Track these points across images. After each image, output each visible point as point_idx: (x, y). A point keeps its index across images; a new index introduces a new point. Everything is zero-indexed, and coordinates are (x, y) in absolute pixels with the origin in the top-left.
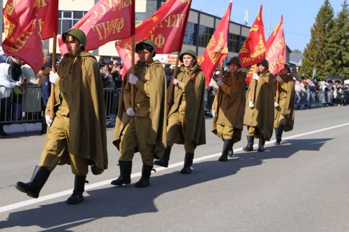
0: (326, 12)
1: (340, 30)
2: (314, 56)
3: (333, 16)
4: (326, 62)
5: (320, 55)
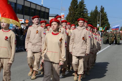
0: (75, 1)
1: (81, 9)
2: (71, 20)
3: (78, 3)
4: (75, 22)
5: (73, 19)
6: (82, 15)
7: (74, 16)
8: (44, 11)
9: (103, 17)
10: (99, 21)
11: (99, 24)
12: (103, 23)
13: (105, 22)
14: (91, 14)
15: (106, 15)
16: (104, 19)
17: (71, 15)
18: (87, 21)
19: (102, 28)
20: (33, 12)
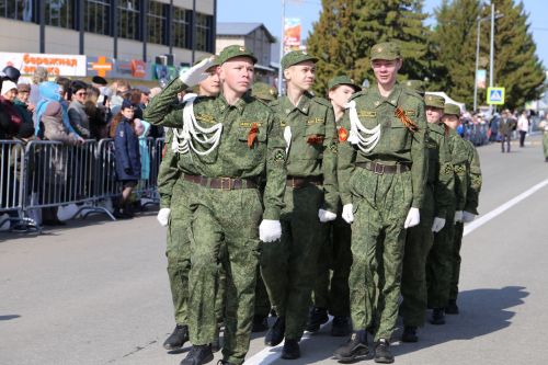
2: (332, 51)
4: (357, 63)
5: (344, 46)
6: (394, 24)
7: (352, 28)
8: (191, 8)
9: (506, 29)
10: (485, 51)
11: (486, 68)
12: (508, 63)
13: (519, 57)
14: (443, 14)
15: (525, 17)
16: (512, 40)
17: (336, 26)
18: (423, 53)
19: (503, 90)
20: (131, 13)
